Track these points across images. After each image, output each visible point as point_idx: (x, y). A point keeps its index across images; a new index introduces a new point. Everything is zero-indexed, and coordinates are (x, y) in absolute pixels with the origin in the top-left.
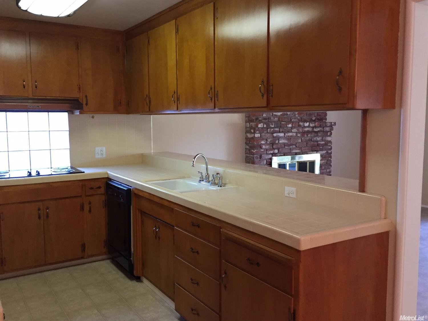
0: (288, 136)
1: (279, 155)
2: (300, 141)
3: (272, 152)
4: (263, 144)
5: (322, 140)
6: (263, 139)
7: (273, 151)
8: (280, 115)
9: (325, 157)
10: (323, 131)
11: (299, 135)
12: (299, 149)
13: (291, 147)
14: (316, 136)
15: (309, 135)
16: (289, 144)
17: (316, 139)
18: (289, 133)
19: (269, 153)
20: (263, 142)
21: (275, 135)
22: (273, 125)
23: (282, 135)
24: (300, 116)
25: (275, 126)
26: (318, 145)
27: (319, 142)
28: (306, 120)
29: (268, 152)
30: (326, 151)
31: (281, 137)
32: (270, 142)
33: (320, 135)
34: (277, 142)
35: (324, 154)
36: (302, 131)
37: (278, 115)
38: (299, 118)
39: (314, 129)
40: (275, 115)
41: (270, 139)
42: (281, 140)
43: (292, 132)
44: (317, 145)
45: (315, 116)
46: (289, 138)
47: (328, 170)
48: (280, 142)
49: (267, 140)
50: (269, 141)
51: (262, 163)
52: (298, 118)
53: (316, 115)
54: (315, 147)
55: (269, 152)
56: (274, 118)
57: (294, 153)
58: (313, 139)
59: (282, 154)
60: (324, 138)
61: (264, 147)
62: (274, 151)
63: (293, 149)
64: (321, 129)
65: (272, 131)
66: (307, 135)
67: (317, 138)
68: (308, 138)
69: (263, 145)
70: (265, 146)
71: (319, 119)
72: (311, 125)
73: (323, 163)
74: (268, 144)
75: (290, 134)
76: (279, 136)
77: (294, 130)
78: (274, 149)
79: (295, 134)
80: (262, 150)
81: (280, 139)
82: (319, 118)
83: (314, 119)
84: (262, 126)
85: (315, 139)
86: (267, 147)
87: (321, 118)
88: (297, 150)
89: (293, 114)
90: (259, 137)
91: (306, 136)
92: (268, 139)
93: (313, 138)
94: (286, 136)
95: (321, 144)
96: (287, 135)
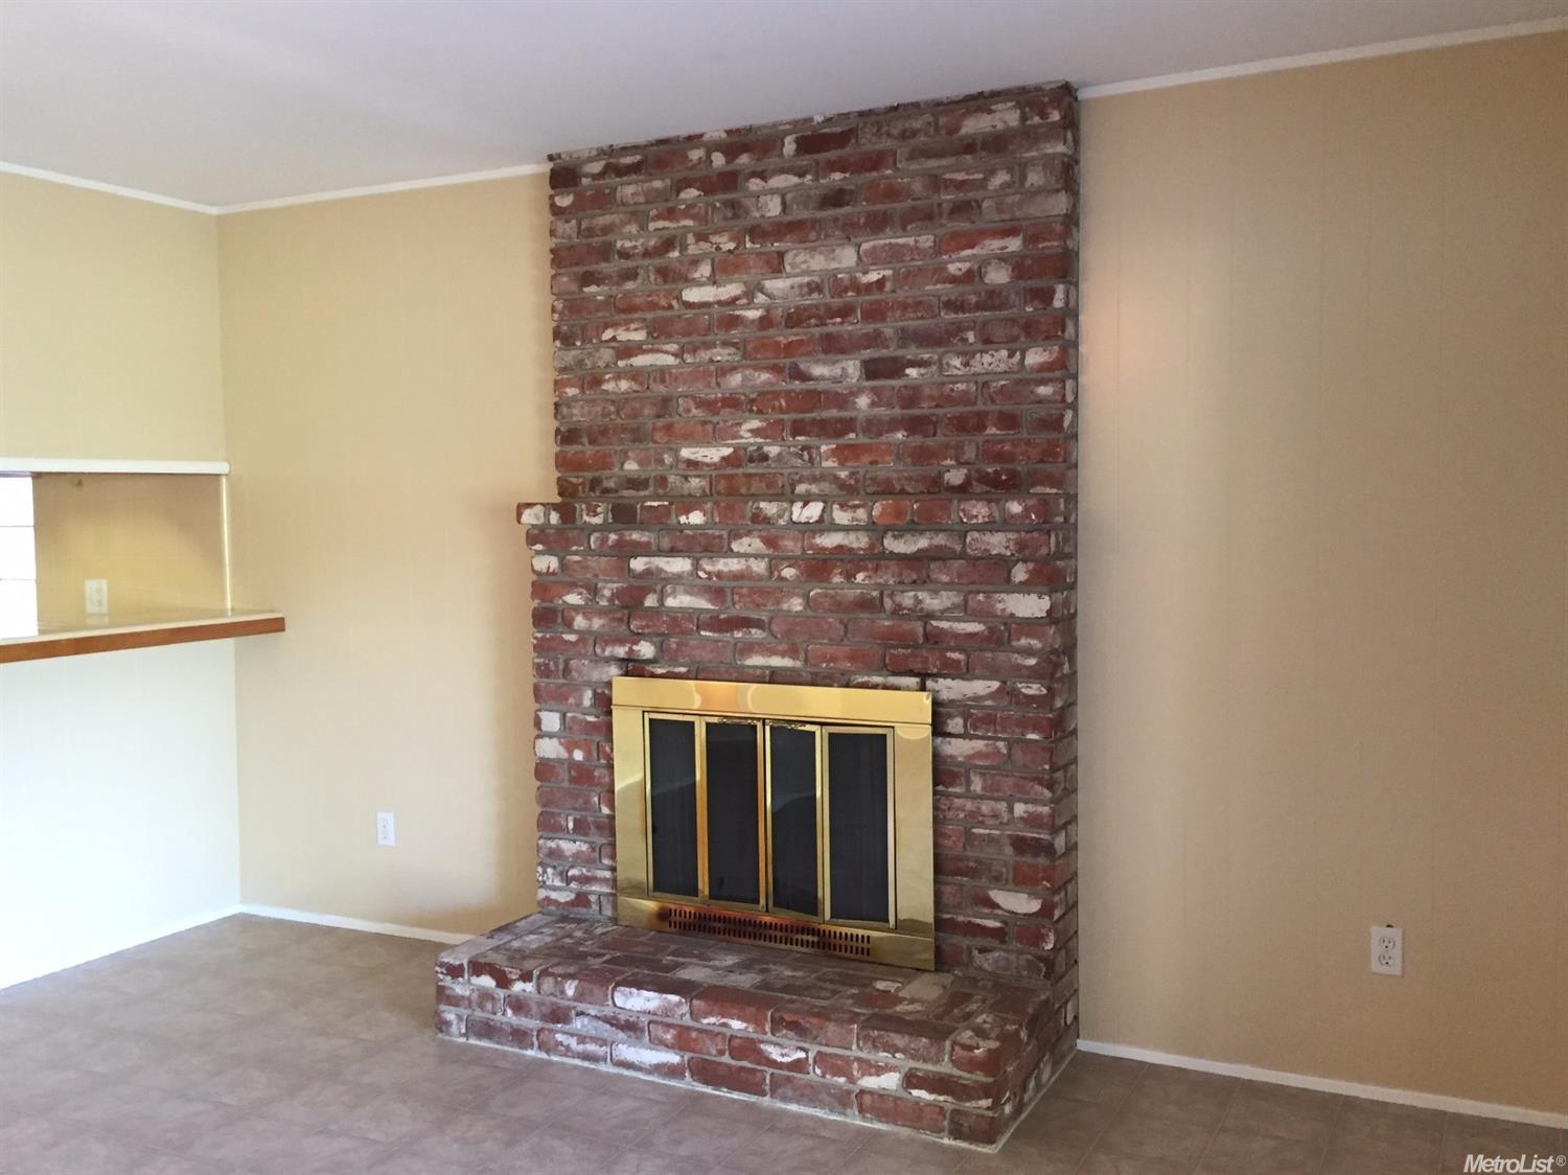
0: (719, 575)
1: (660, 671)
2: (796, 604)
3: (621, 651)
4: (576, 608)
5: (966, 611)
6: (572, 586)
7: (627, 649)
8: (716, 459)
9: (989, 720)
10: (963, 555)
11: (788, 572)
12: (792, 652)
13: (738, 635)
14: (914, 582)
15: (860, 577)
16: (722, 616)
17: (918, 601)
18: (722, 561)
19: (607, 653)
20: (573, 599)
21: (638, 564)
22: (596, 514)
23: (679, 565)
24: (849, 464)
26: (934, 639)
27: (934, 623)
28: (898, 487)
29: (598, 650)
30: (995, 685)
31: (677, 578)
32: (611, 600)
33: (945, 578)
34: (650, 601)
35: (976, 698)
36: (798, 553)
37: (707, 460)
38: (843, 474)
39: (886, 542)
40: (692, 464)
41: (610, 585)
42: (674, 593)
43: (730, 553)
44: (926, 636)
45: (960, 464)
46: (716, 590)
47: (1020, 809)
48: (670, 602)
49: (594, 591)
50: (607, 593)
51: (571, 701)
52: (836, 478)
53: (970, 453)
54: (906, 647)
55: (604, 650)
56: (686, 478)
57: (758, 672)
58: (888, 603)
59: (683, 670)
60: (981, 597)
61: (580, 622)
62: (630, 648)
63: (750, 648)
64: (941, 539)
65: (610, 543)
66: (850, 576)
67: (921, 595)
68: (851, 593)
69: (573, 613)
70: (585, 616)
71: (994, 482)
72: (841, 517)
73: (979, 755)
74: (602, 613)
75: (726, 564)
76: (661, 570)
77: (746, 540)
78: (637, 637)
79: (759, 567)
80: (572, 638)
81: (669, 588)
82: (996, 472)
83: (955, 477)
84: (538, 518)
85: (907, 599)
86: (597, 623)
87: (1013, 475)
88: (772, 652)
89: (801, 457)
90: (554, 573)
91: (837, 579)
92: (600, 585)
93: (891, 596)
94: (701, 574)
95: (956, 636)
96: (708, 568)
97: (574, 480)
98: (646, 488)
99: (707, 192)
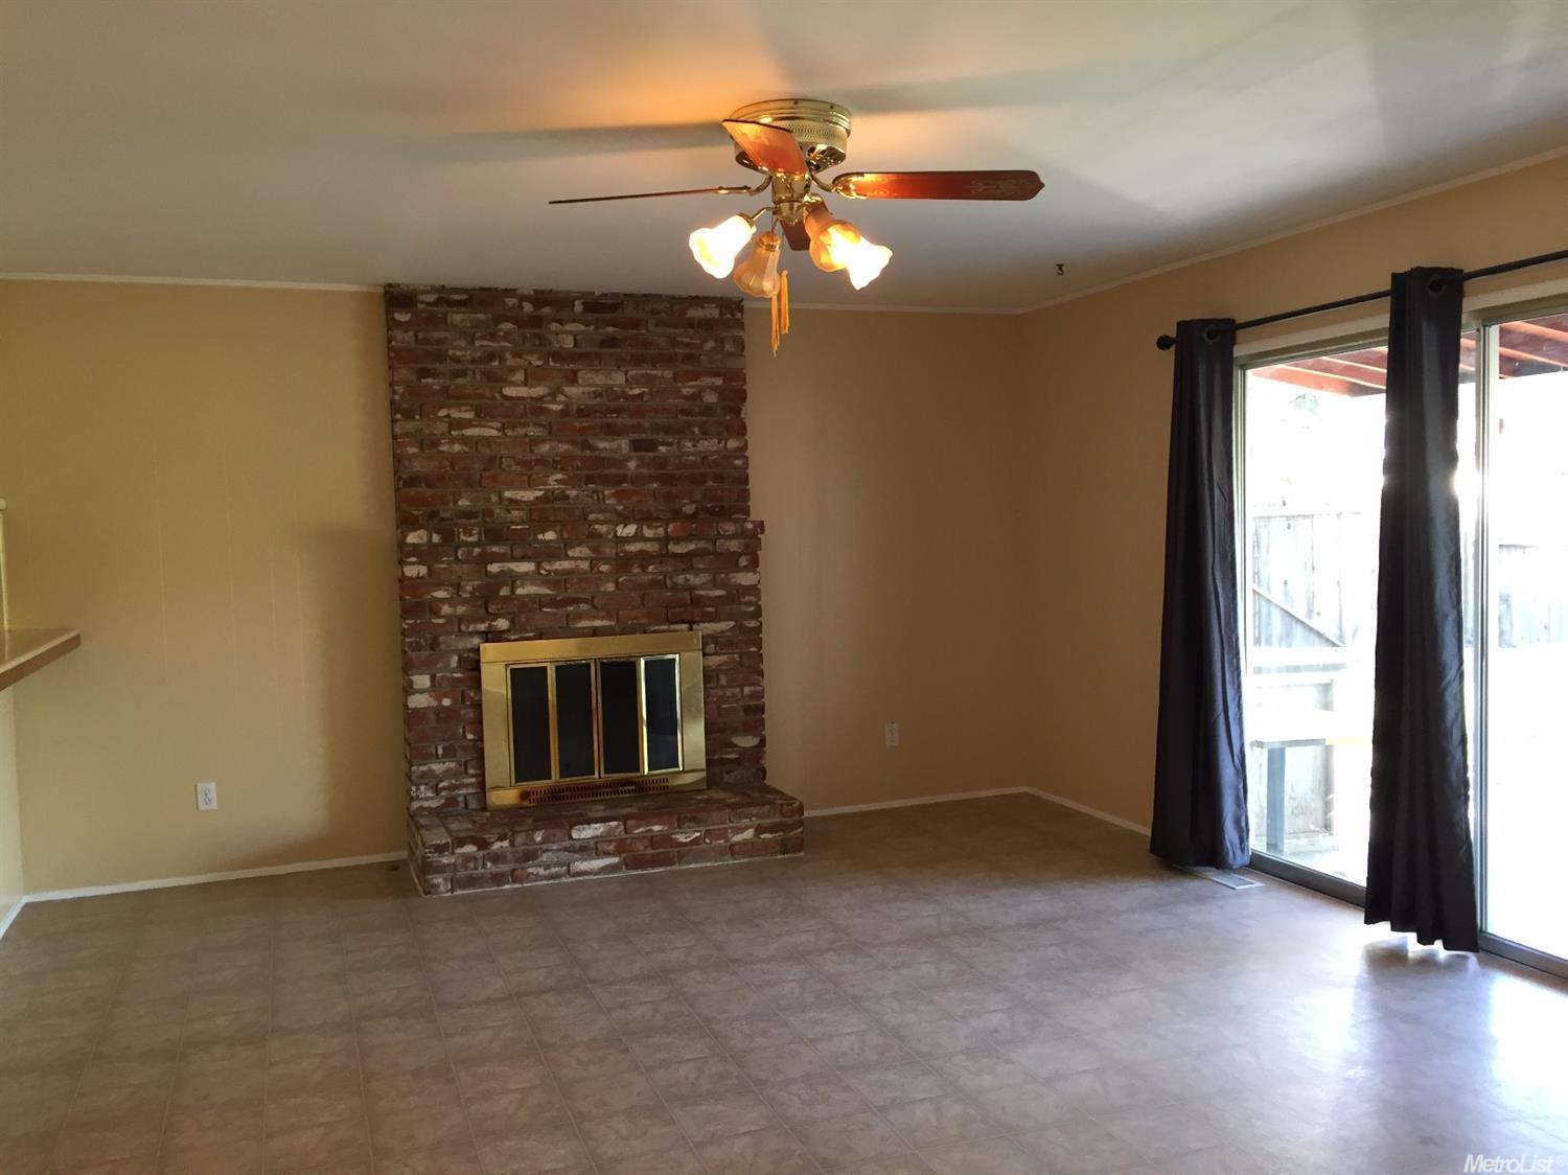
0: (556, 571)
1: (513, 637)
2: (611, 587)
3: (482, 627)
4: (443, 601)
5: (715, 584)
6: (439, 586)
7: (487, 625)
8: (531, 498)
9: (730, 644)
10: (714, 553)
11: (604, 568)
12: (609, 617)
13: (570, 609)
14: (684, 570)
15: (651, 568)
16: (559, 598)
17: (687, 580)
18: (558, 563)
19: (471, 629)
20: (440, 594)
21: (494, 568)
22: (471, 535)
23: (526, 567)
24: (624, 501)
25: (480, 537)
26: (696, 601)
27: (697, 592)
28: (655, 515)
29: (463, 628)
30: (732, 624)
31: (524, 576)
32: (472, 593)
33: (701, 566)
34: (504, 592)
35: (722, 632)
36: (614, 555)
37: (524, 499)
38: (620, 508)
39: (669, 547)
40: (512, 501)
41: (471, 583)
42: (523, 586)
43: (567, 557)
44: (691, 599)
45: (692, 502)
46: (557, 581)
47: (747, 690)
48: (519, 591)
49: (458, 587)
50: (469, 588)
51: (440, 665)
52: (615, 510)
53: (698, 497)
54: (680, 607)
55: (468, 628)
56: (508, 511)
57: (586, 631)
58: (669, 582)
59: (531, 634)
60: (723, 576)
61: (446, 609)
62: (490, 624)
63: (580, 616)
64: (702, 544)
65: (475, 554)
66: (644, 568)
67: (688, 576)
68: (646, 578)
69: (440, 605)
70: (450, 605)
71: (710, 512)
72: (648, 532)
73: (724, 663)
74: (464, 602)
75: (560, 565)
76: (513, 571)
77: (578, 549)
78: (495, 617)
79: (584, 565)
80: (441, 621)
81: (518, 582)
82: (712, 507)
83: (689, 509)
84: (421, 538)
85: (680, 579)
86: (461, 610)
87: (722, 507)
88: (594, 618)
89: (591, 497)
90: (423, 577)
91: (636, 570)
92: (463, 583)
93: (671, 578)
94: (542, 572)
95: (709, 598)
96: (548, 568)
97: (415, 512)
98: (476, 517)
99: (519, 327)
